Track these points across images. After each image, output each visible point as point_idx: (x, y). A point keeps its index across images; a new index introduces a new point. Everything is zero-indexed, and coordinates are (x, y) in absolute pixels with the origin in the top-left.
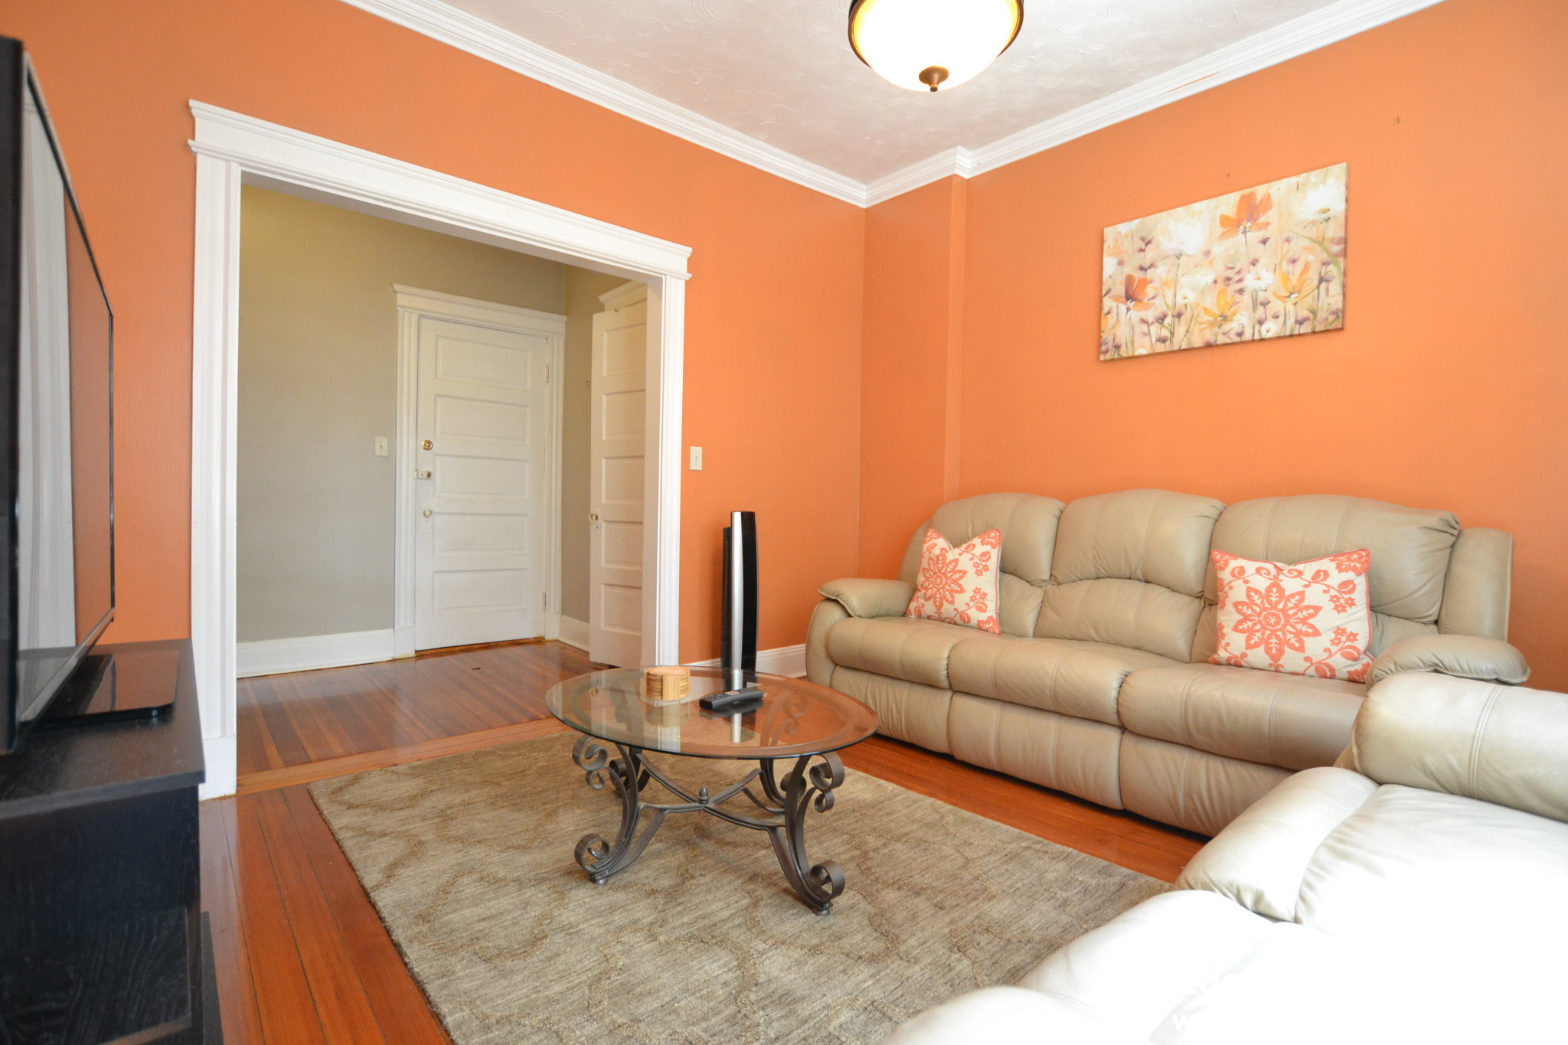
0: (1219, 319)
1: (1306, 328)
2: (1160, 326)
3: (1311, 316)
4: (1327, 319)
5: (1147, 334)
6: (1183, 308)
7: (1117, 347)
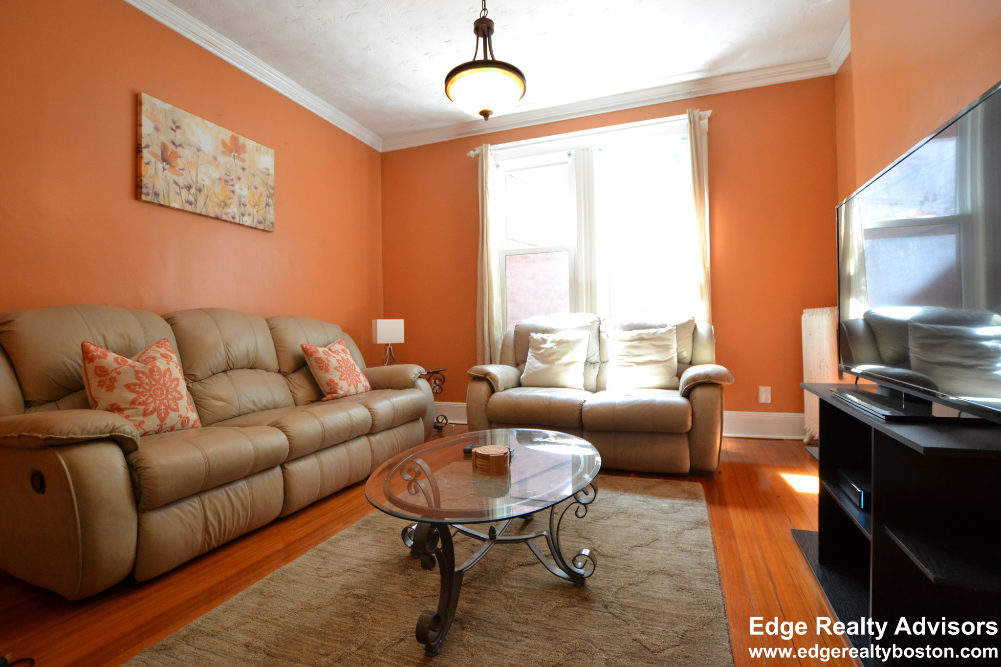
0: (223, 203)
1: (261, 227)
2: (187, 192)
3: (263, 221)
4: (269, 225)
5: (179, 194)
6: (202, 187)
7: (157, 195)
